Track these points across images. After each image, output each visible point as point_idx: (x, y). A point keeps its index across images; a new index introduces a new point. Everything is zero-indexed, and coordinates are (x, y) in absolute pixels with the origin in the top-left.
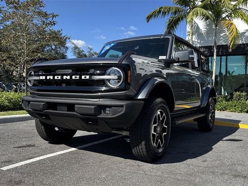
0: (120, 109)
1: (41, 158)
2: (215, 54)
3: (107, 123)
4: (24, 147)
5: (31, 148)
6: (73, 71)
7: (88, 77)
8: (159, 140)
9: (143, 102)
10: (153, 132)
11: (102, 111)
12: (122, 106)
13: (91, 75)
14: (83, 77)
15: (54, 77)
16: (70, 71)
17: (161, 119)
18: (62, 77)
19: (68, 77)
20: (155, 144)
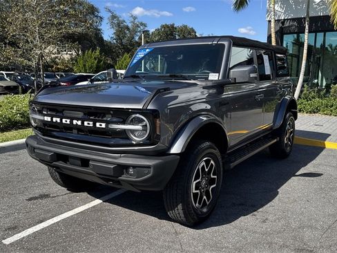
0: (146, 171)
1: (56, 220)
2: (307, 31)
3: (132, 185)
4: (36, 198)
5: (44, 201)
6: (85, 114)
7: (104, 125)
8: (205, 197)
9: (179, 157)
10: (194, 191)
11: (125, 171)
12: (149, 167)
13: (108, 123)
14: (98, 125)
15: (61, 120)
16: (80, 114)
17: (207, 170)
18: (71, 122)
19: (79, 123)
20: (197, 204)
